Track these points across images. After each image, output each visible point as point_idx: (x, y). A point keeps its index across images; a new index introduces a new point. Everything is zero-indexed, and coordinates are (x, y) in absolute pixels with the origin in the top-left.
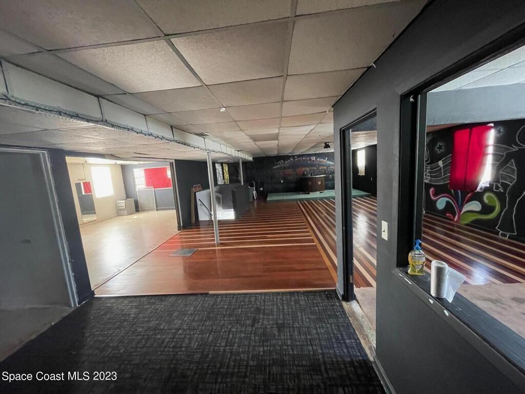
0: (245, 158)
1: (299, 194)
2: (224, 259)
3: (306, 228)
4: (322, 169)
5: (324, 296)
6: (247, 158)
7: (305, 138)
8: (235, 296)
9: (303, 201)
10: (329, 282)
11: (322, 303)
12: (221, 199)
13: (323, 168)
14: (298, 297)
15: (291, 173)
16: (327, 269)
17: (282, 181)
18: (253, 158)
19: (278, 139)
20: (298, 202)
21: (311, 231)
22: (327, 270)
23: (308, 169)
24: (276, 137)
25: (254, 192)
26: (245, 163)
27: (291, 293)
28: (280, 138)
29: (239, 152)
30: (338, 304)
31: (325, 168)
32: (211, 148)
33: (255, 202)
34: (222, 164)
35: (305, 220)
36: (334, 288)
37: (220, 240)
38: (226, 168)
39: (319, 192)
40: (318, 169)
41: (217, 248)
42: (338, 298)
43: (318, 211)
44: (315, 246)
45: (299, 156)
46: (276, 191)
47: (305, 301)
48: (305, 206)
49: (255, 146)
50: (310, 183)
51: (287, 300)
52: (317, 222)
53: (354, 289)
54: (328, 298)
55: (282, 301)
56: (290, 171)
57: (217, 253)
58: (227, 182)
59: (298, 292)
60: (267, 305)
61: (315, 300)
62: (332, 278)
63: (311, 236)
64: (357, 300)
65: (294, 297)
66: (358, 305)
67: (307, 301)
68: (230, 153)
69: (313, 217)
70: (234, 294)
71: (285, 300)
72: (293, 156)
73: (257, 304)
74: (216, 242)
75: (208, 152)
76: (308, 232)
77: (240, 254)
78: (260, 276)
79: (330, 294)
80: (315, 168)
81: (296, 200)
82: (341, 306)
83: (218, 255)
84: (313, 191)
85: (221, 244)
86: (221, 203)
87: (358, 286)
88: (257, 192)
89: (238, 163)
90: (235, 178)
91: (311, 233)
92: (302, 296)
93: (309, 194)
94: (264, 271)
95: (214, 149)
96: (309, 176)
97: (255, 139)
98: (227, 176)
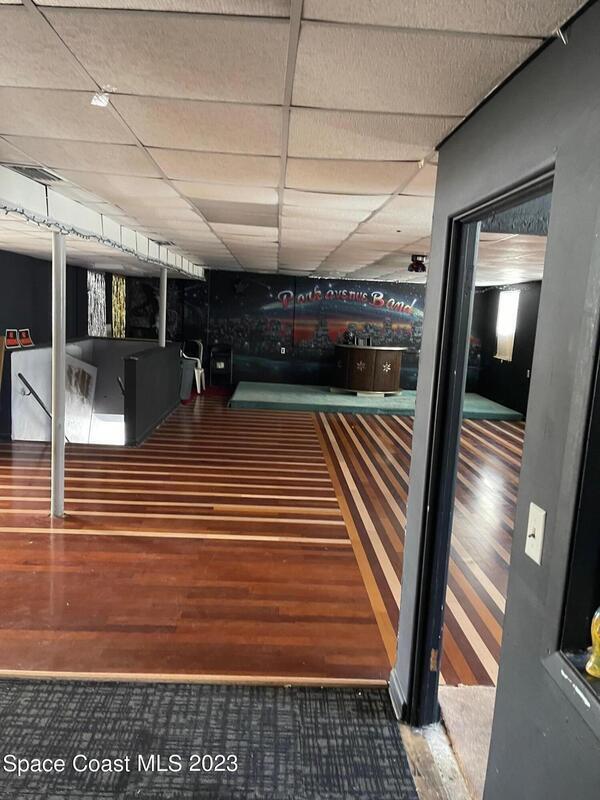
0: (179, 266)
1: (329, 392)
2: (70, 569)
3: (332, 494)
4: (398, 330)
5: (350, 707)
6: (185, 269)
7: (355, 232)
8: (81, 690)
9: (335, 413)
10: (371, 661)
11: (342, 725)
12: (94, 382)
13: (402, 326)
14: (275, 703)
15: (312, 329)
16: (372, 621)
17: (283, 351)
18: (206, 272)
19: (277, 225)
20: (322, 415)
21: (343, 503)
22: (372, 626)
23: (359, 325)
24: (271, 217)
25: (199, 373)
26: (180, 282)
27: (257, 690)
28: (284, 220)
29: (163, 249)
30: (386, 732)
31: (408, 327)
32: (67, 221)
33: (198, 402)
34: (108, 276)
35: (332, 471)
36: (384, 682)
37: (67, 505)
38: (120, 289)
39: (382, 394)
40: (387, 326)
41: (52, 531)
42: (391, 715)
43: (372, 448)
44: (349, 549)
45: (340, 284)
46: (262, 377)
47: (295, 715)
48: (338, 427)
49: (213, 235)
50: (361, 366)
51: (238, 712)
52: (364, 479)
53: (440, 689)
54: (361, 710)
55: (225, 715)
56: (310, 325)
57: (52, 546)
58: (120, 331)
59: (276, 688)
60: (176, 725)
61: (322, 714)
62: (381, 651)
63: (340, 518)
64: (443, 723)
65: (264, 703)
66: (444, 738)
67: (299, 719)
68: (132, 247)
69: (355, 462)
70: (77, 684)
71: (233, 711)
72: (323, 283)
73: (142, 720)
74: (52, 512)
75: (56, 233)
76: (334, 505)
77: (119, 556)
78: (172, 629)
79: (370, 701)
80: (381, 325)
81: (317, 409)
82: (397, 740)
83: (54, 553)
84: (365, 389)
85: (69, 518)
86: (92, 393)
87: (453, 680)
88: (207, 373)
89: (157, 280)
90: (144, 323)
91: (343, 510)
92: (288, 699)
93: (355, 394)
94: (185, 616)
95: (78, 226)
96: (362, 345)
97: (210, 213)
98: (120, 313)
